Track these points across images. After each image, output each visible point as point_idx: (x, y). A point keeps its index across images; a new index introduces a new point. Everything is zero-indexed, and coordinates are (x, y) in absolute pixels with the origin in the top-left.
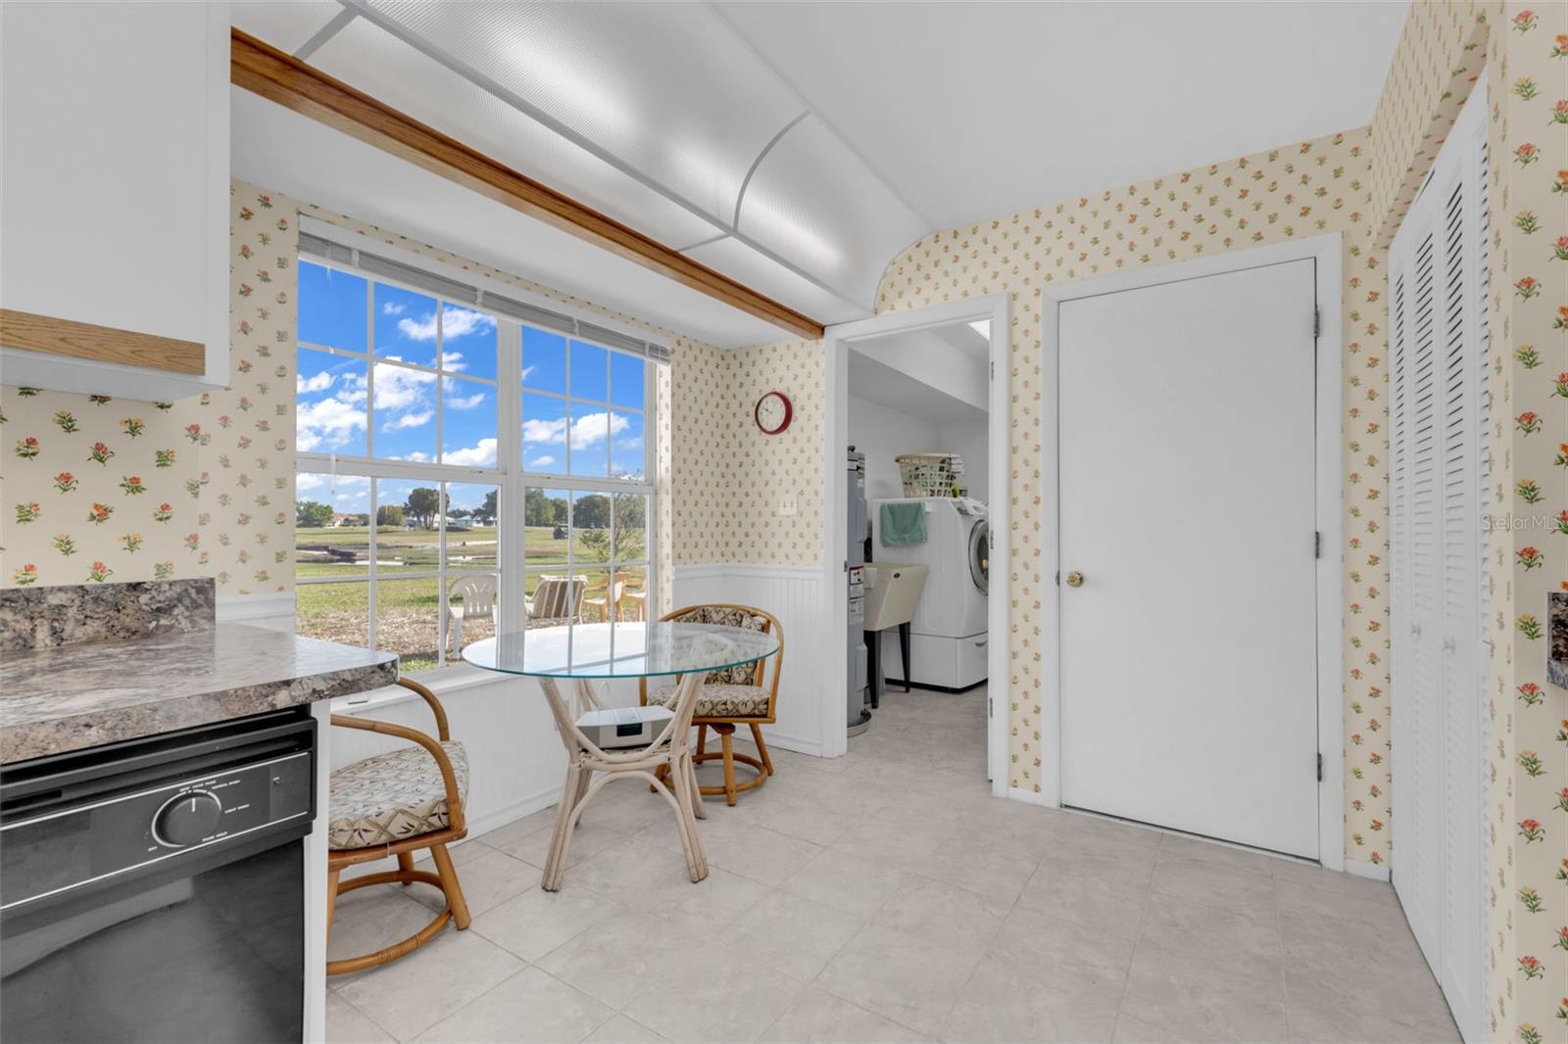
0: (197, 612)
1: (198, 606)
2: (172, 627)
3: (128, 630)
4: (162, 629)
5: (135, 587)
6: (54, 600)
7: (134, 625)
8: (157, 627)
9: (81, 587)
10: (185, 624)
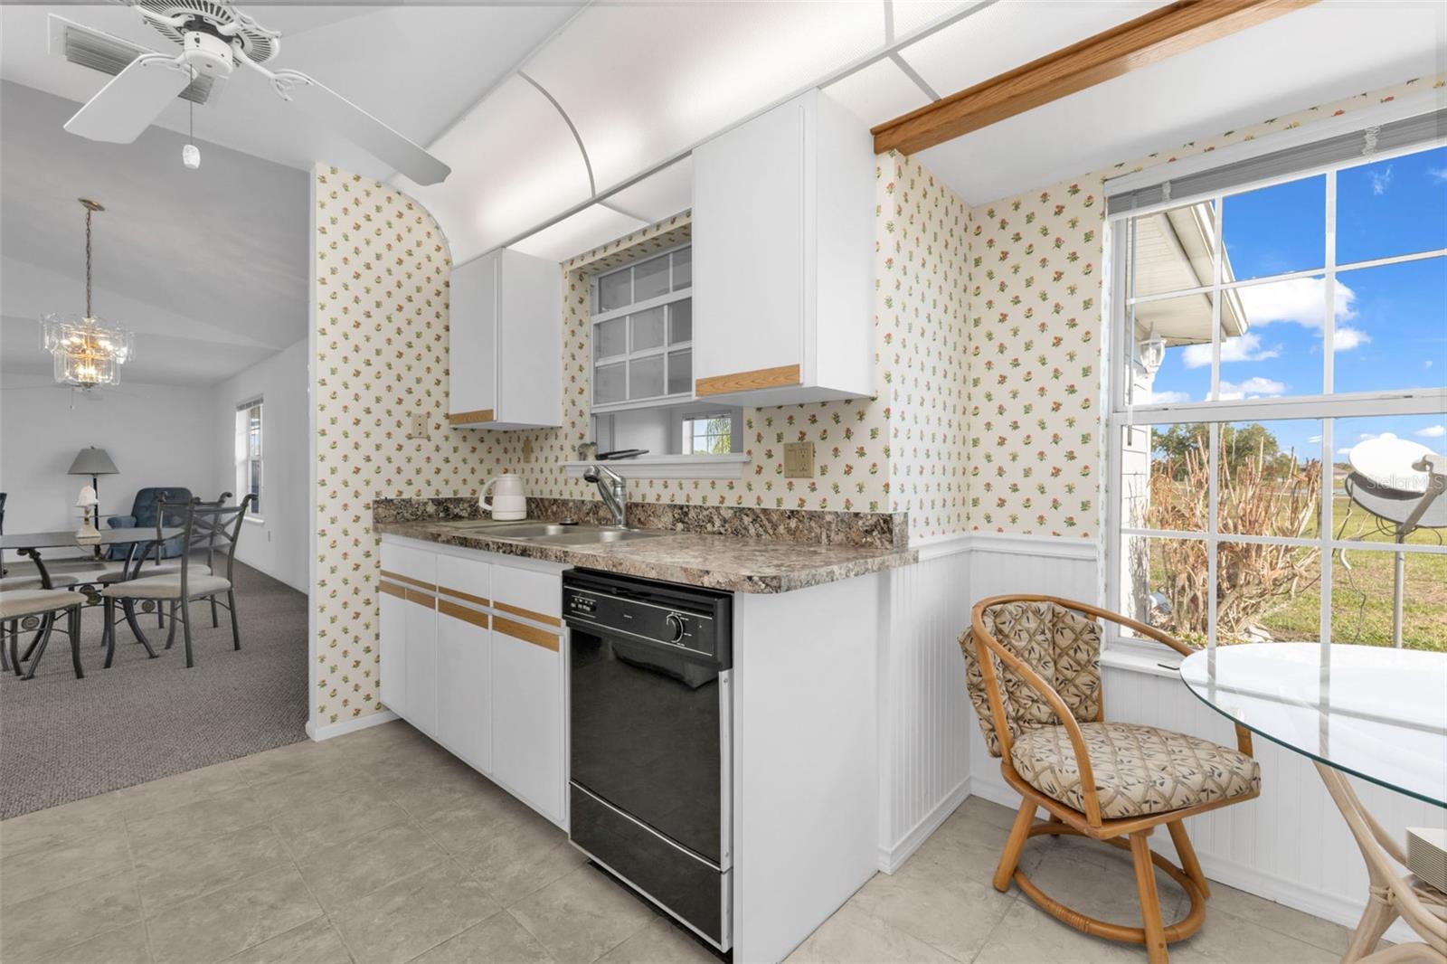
0: (884, 536)
1: (884, 533)
2: (872, 543)
3: (854, 541)
4: (867, 545)
5: (857, 515)
6: (828, 518)
7: (857, 539)
8: (866, 542)
9: (836, 513)
10: (878, 543)
